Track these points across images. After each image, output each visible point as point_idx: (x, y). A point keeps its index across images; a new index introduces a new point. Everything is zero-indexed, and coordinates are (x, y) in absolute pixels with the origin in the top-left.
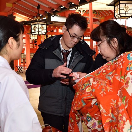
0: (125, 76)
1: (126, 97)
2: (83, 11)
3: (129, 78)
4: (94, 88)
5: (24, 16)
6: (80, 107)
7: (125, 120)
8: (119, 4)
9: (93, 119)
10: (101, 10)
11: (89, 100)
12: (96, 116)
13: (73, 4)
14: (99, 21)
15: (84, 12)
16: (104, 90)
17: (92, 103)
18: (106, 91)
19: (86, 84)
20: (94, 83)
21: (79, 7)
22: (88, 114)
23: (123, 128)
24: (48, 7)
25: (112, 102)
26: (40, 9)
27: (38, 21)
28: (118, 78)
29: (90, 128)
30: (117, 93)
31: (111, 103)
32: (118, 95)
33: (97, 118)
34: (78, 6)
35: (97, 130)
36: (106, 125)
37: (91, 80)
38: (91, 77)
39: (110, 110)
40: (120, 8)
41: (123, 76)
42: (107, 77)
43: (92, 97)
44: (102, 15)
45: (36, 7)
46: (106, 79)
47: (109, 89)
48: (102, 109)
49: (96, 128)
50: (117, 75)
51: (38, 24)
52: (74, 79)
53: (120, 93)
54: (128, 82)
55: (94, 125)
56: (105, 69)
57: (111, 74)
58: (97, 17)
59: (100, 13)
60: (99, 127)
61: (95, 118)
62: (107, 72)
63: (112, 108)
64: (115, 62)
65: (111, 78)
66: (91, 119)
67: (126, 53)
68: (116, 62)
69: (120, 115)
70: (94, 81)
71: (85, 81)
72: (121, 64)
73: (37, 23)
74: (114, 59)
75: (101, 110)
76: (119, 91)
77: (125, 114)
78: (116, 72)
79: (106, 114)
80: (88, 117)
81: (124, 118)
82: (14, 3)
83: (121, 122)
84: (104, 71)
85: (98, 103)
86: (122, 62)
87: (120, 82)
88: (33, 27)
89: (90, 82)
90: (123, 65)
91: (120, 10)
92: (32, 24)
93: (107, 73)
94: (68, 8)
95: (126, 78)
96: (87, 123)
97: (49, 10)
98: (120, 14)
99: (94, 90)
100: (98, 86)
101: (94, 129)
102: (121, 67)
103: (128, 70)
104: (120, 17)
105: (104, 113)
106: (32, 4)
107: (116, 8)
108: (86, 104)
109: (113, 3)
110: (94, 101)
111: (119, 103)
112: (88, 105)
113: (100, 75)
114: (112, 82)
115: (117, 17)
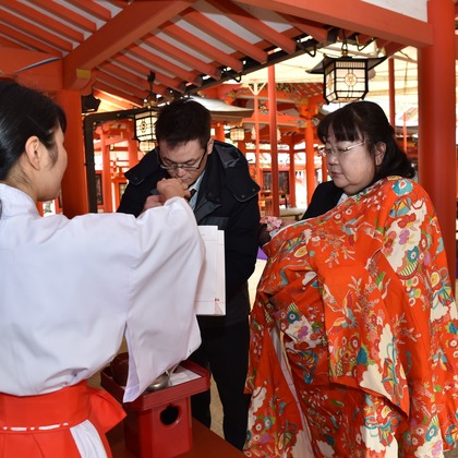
0: (385, 230)
1: (384, 273)
2: (260, 85)
3: (393, 234)
4: (314, 249)
5: (121, 99)
6: (275, 288)
7: (381, 324)
8: (335, 69)
9: (303, 317)
10: (301, 84)
11: (297, 274)
12: (311, 312)
13: (229, 69)
14: (296, 109)
15: (261, 88)
16: (337, 254)
17: (305, 282)
18: (341, 258)
19: (295, 240)
20: (314, 239)
21: (243, 77)
22: (293, 307)
23: (378, 341)
24: (173, 77)
25: (353, 283)
26: (156, 82)
27: (150, 110)
28: (369, 232)
29: (291, 340)
30: (365, 264)
31: (350, 285)
32: (366, 268)
33: (312, 317)
34: (240, 75)
35: (308, 345)
36: (333, 331)
37: (308, 233)
38: (307, 227)
39: (346, 300)
40: (335, 78)
41: (382, 228)
42: (344, 229)
43: (307, 268)
44: (304, 95)
45: (146, 78)
46: (341, 234)
47: (348, 253)
48: (328, 295)
49: (307, 338)
50: (368, 226)
51: (151, 116)
52: (269, 227)
53: (371, 265)
54: (391, 241)
55: (303, 331)
56: (341, 213)
57: (354, 222)
58: (291, 98)
59: (299, 89)
60: (313, 338)
61: (307, 317)
62: (344, 219)
63: (349, 295)
64: (363, 197)
65: (352, 232)
66: (298, 319)
67: (389, 179)
68: (367, 197)
69: (372, 313)
70: (314, 235)
71: (292, 234)
72: (377, 202)
73: (148, 114)
74: (361, 191)
75: (324, 298)
76: (369, 260)
77: (381, 311)
78: (365, 219)
79: (336, 308)
80: (292, 312)
81: (380, 321)
82: (95, 69)
83: (374, 329)
84: (337, 217)
85: (319, 281)
86: (379, 198)
87: (374, 241)
88: (139, 123)
89: (304, 237)
90: (382, 203)
91: (335, 82)
92: (137, 117)
93: (344, 221)
94: (218, 78)
95: (387, 233)
96: (287, 328)
97: (177, 83)
98: (336, 92)
99: (312, 253)
100: (322, 245)
101: (301, 341)
102: (379, 207)
103: (393, 216)
104: (337, 98)
105: (332, 305)
106: (136, 70)
107: (328, 77)
108: (289, 283)
109: (321, 67)
110: (309, 277)
111: (367, 287)
112: (294, 284)
113: (328, 224)
114: (355, 239)
115: (329, 99)
